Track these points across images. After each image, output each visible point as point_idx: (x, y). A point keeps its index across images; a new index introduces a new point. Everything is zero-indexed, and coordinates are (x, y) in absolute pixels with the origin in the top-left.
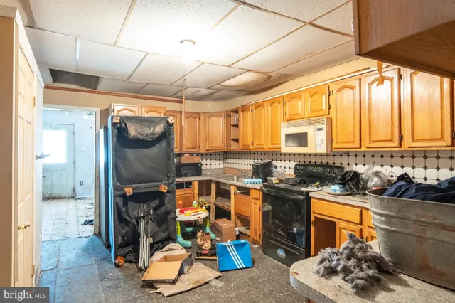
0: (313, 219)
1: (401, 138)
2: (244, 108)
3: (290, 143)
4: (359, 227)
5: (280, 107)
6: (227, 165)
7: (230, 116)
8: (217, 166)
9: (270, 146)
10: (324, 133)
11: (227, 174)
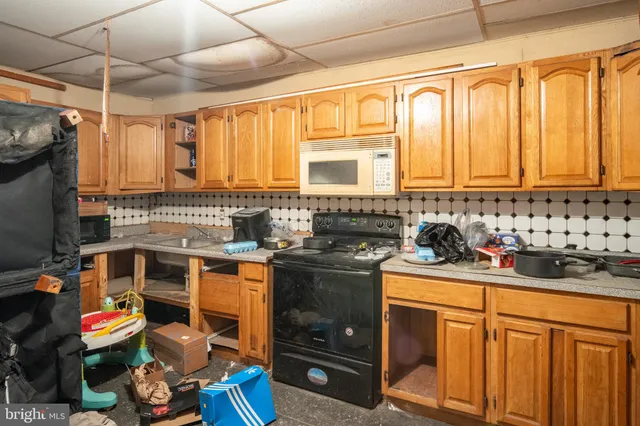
0: (385, 308)
1: (522, 173)
2: (210, 114)
3: (319, 178)
4: (481, 316)
5: (294, 115)
6: (157, 218)
7: (173, 126)
8: (137, 221)
9: (271, 182)
10: (391, 162)
11: (160, 235)
